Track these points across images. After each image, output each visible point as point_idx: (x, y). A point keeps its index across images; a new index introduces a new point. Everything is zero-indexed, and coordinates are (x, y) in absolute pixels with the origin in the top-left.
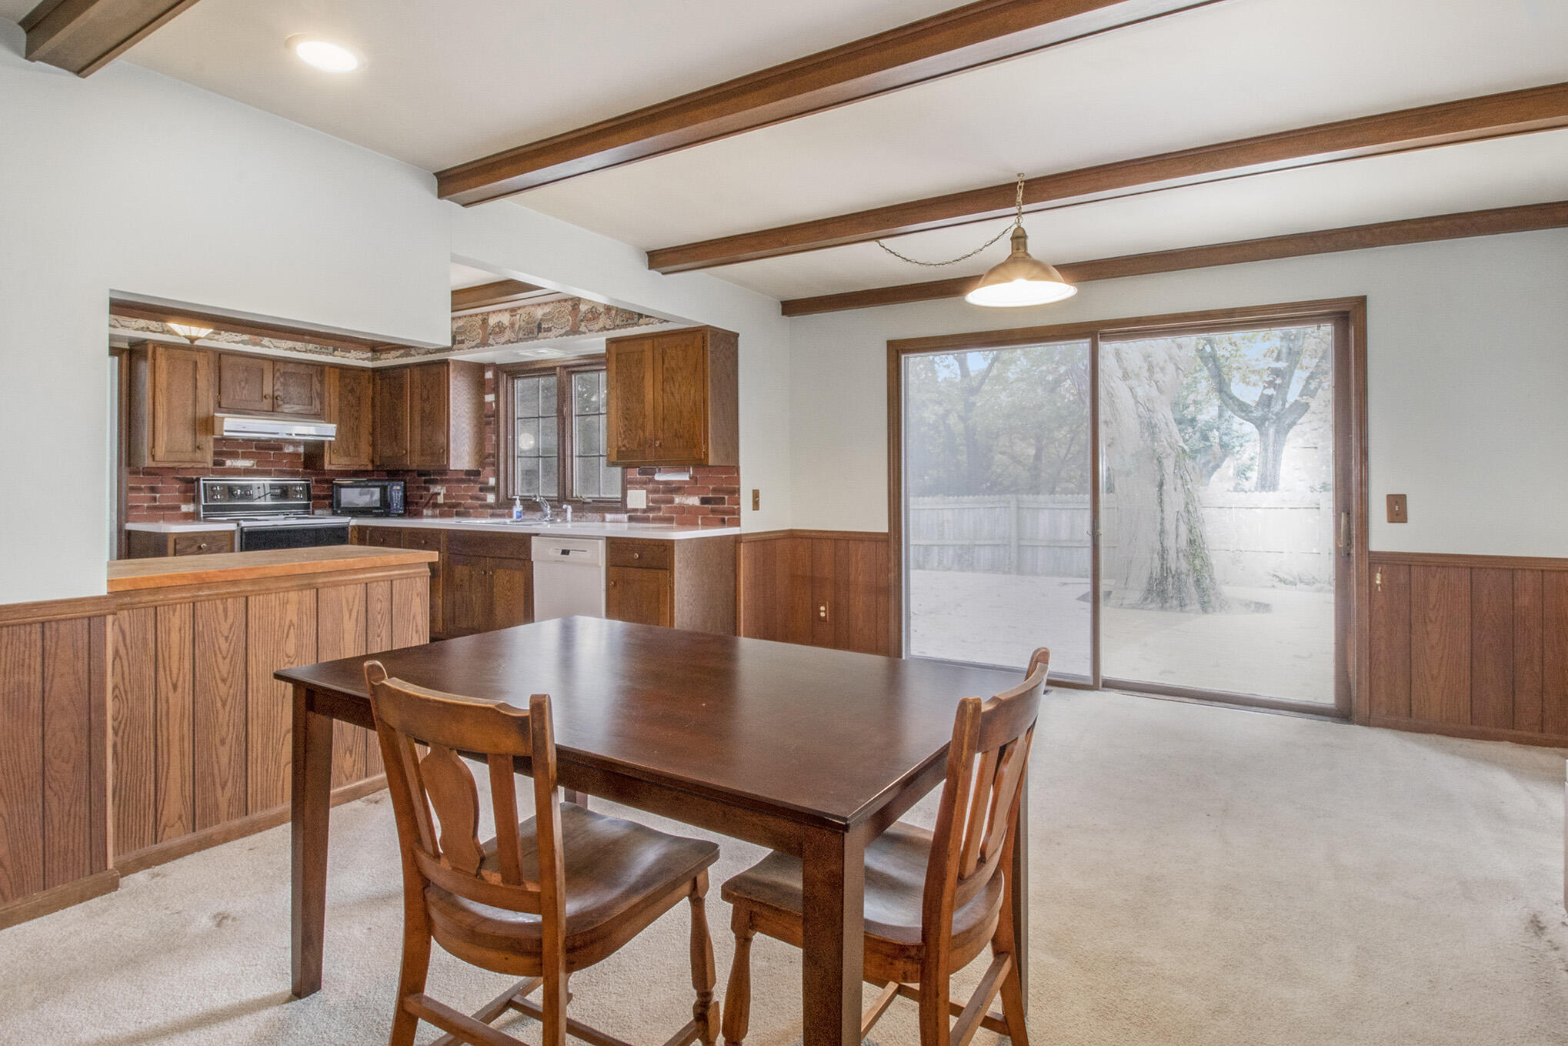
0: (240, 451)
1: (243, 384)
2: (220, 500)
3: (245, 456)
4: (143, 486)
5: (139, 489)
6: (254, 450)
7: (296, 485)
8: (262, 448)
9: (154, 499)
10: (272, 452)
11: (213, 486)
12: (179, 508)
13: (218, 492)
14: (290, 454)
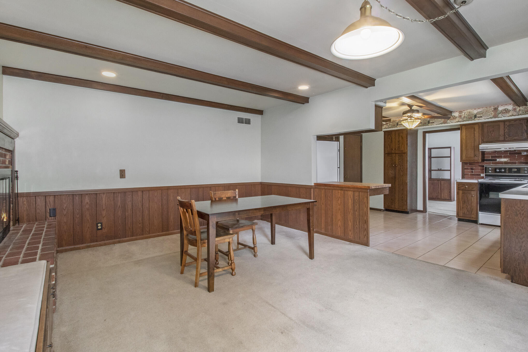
0: (503, 155)
1: (492, 132)
2: (490, 173)
3: (505, 157)
4: (469, 168)
5: (468, 169)
6: (508, 155)
7: (525, 168)
8: (512, 154)
9: (472, 172)
10: (517, 155)
11: (489, 168)
12: (480, 175)
13: (490, 170)
14: (525, 155)
